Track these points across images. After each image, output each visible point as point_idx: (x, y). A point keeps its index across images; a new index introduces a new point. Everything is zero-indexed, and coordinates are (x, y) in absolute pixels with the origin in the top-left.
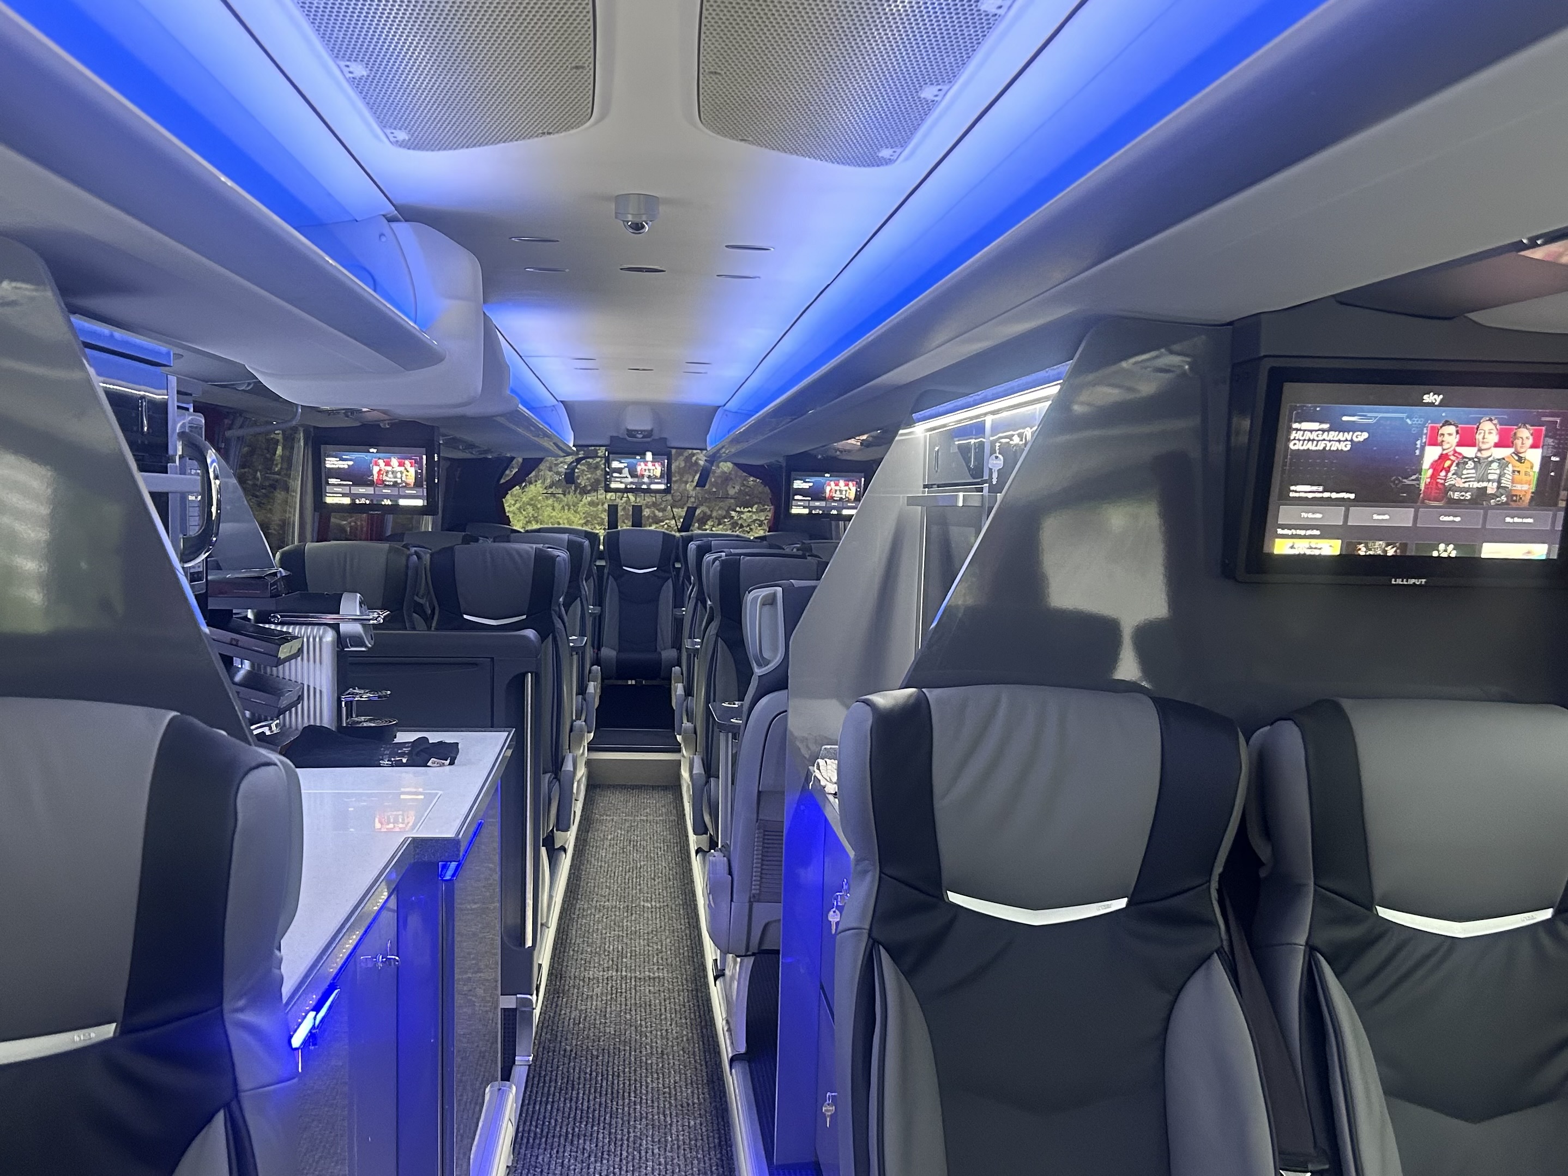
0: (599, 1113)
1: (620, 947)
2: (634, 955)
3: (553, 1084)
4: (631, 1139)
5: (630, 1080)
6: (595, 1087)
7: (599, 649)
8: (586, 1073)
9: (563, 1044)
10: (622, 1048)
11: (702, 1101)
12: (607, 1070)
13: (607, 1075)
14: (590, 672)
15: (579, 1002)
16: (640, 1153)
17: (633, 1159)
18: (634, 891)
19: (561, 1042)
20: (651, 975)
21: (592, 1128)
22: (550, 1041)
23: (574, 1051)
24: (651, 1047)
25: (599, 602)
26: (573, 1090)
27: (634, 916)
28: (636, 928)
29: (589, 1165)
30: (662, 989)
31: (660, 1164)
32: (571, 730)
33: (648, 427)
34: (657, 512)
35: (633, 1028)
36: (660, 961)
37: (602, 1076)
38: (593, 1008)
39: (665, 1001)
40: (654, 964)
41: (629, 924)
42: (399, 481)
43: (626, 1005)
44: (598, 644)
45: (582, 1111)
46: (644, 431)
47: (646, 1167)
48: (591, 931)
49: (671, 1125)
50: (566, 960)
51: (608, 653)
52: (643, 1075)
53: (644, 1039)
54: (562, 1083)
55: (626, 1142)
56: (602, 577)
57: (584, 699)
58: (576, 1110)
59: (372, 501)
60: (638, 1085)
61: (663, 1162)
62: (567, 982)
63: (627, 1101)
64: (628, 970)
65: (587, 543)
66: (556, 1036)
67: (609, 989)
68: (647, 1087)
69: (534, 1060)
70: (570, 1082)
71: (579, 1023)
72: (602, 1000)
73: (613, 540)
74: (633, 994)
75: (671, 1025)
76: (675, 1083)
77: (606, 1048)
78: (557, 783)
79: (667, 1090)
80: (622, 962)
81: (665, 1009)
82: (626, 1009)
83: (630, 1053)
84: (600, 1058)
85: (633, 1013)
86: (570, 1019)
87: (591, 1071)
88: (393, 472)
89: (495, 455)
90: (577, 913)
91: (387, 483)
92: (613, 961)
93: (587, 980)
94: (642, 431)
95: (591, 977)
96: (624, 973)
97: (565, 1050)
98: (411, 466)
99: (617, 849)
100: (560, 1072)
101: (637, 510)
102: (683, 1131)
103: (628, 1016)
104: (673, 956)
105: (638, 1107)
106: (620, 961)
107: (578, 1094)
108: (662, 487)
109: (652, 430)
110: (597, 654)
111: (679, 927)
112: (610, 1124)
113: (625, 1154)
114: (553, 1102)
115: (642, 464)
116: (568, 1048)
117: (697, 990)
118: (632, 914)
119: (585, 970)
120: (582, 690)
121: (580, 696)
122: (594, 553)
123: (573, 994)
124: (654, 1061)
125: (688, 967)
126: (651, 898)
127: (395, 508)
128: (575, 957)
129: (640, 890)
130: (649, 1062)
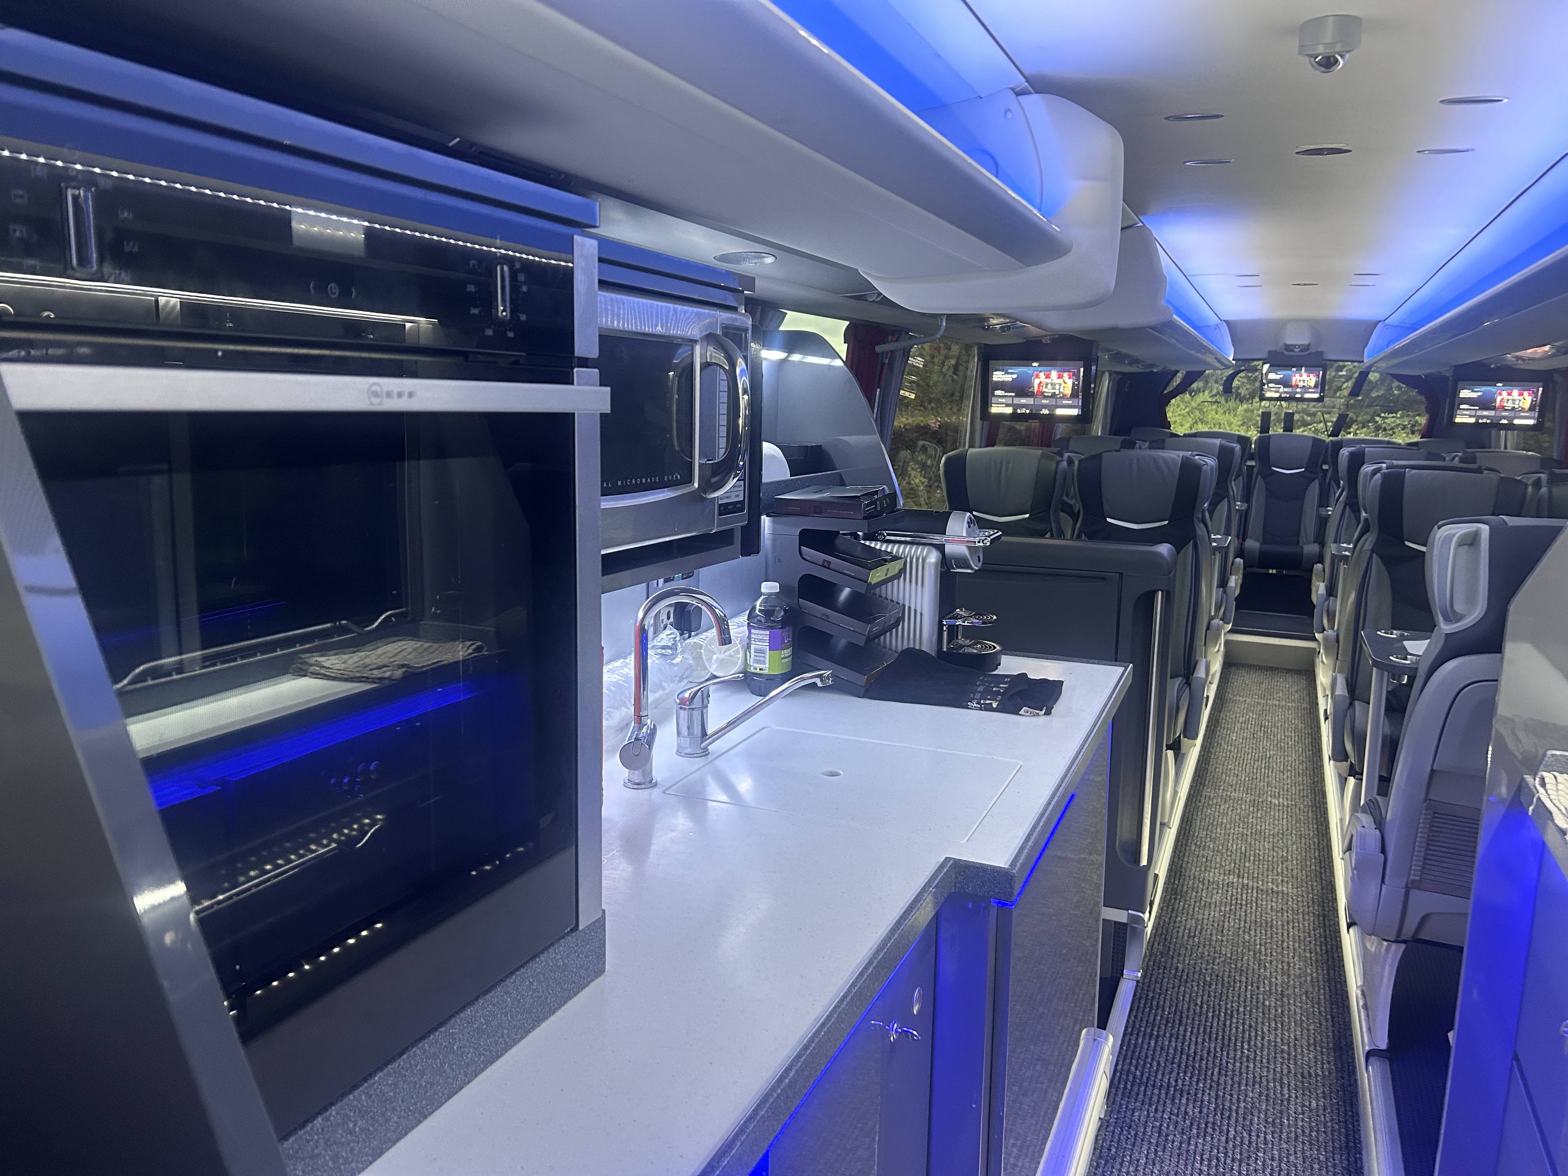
0: (1207, 1064)
1: (1243, 848)
2: (1257, 859)
3: (1160, 1011)
4: (1241, 1111)
5: (1244, 1024)
6: (1205, 1025)
7: (1244, 540)
8: (1196, 1004)
9: (1175, 961)
10: (1238, 978)
11: (1327, 1073)
12: (1220, 1005)
13: (1220, 1012)
14: (1233, 564)
15: (1197, 909)
16: (1250, 1135)
17: (1242, 1143)
18: (1262, 784)
19: (1173, 958)
20: (1275, 888)
21: (1197, 1085)
22: (1162, 953)
23: (1186, 971)
24: (1270, 982)
25: (1247, 498)
26: (1180, 1024)
27: (1260, 812)
28: (1261, 826)
29: (1190, 1138)
30: (1285, 907)
31: (1273, 1159)
32: (1208, 628)
33: (1306, 342)
34: (1306, 417)
35: (1251, 953)
36: (1285, 872)
37: (1214, 1012)
38: (1211, 919)
39: (1288, 923)
40: (1278, 875)
41: (1255, 822)
42: (1057, 392)
43: (1245, 922)
44: (1242, 536)
45: (1188, 1056)
46: (1302, 345)
47: (1257, 1159)
48: (1215, 823)
49: (1289, 1100)
50: (1187, 855)
51: (1252, 544)
52: (1260, 1020)
53: (1262, 970)
54: (1169, 1013)
55: (1234, 1114)
56: (1252, 476)
57: (1225, 592)
58: (1182, 1054)
59: (1031, 410)
60: (1253, 1034)
61: (1277, 1156)
62: (1186, 883)
63: (1239, 1053)
64: (1251, 878)
65: (1237, 447)
66: (1169, 947)
67: (1229, 898)
68: (1263, 1038)
69: (1144, 976)
70: (1178, 1013)
71: (1194, 936)
72: (1220, 911)
73: (1264, 443)
74: (1254, 908)
75: (1293, 958)
76: (1296, 1039)
77: (1221, 974)
78: (1188, 689)
79: (1286, 1048)
80: (1244, 867)
81: (1288, 935)
82: (1245, 927)
83: (1246, 987)
84: (1213, 987)
85: (1252, 933)
86: (1185, 930)
87: (1202, 1002)
88: (1052, 384)
89: (1160, 369)
90: (1203, 801)
91: (1046, 394)
92: (1235, 863)
93: (1206, 882)
94: (1299, 345)
95: (1211, 880)
96: (1246, 881)
97: (1177, 968)
98: (1069, 378)
99: (1247, 734)
100: (1168, 998)
101: (1289, 417)
102: (1303, 1114)
103: (1247, 937)
104: (1299, 867)
105: (1252, 1065)
106: (1242, 865)
107: (1185, 1031)
108: (1316, 396)
109: (1309, 345)
110: (1242, 544)
111: (1307, 833)
112: (1218, 1084)
113: (1232, 1132)
114: (1158, 1037)
115: (1297, 375)
116: (1180, 966)
117: (1324, 916)
118: (1258, 810)
119: (1206, 870)
120: (1223, 583)
121: (1221, 589)
122: (1246, 454)
123: (1190, 898)
124: (1273, 1004)
125: (1315, 884)
126: (1279, 793)
127: (1051, 417)
128: (1197, 853)
129: (1268, 783)
130: (1267, 1003)
